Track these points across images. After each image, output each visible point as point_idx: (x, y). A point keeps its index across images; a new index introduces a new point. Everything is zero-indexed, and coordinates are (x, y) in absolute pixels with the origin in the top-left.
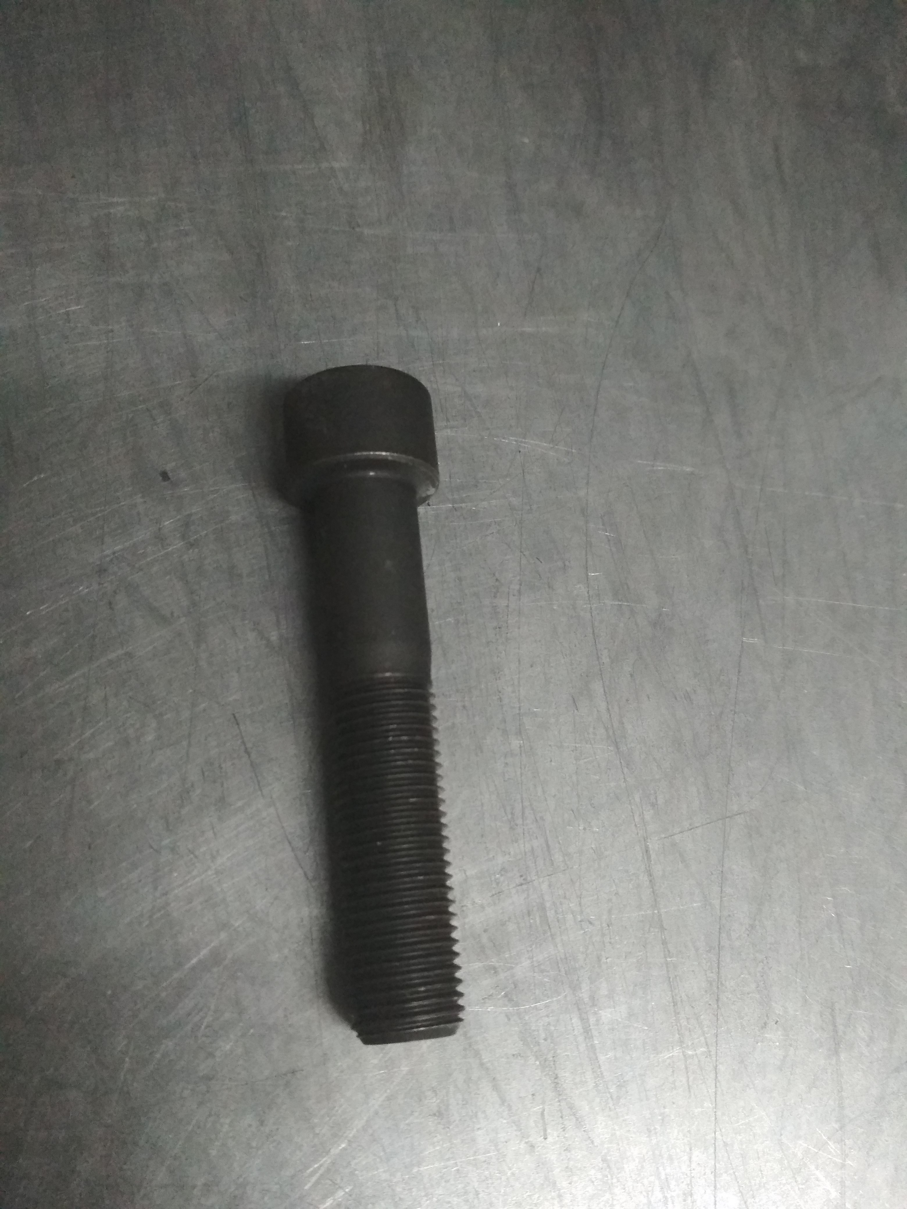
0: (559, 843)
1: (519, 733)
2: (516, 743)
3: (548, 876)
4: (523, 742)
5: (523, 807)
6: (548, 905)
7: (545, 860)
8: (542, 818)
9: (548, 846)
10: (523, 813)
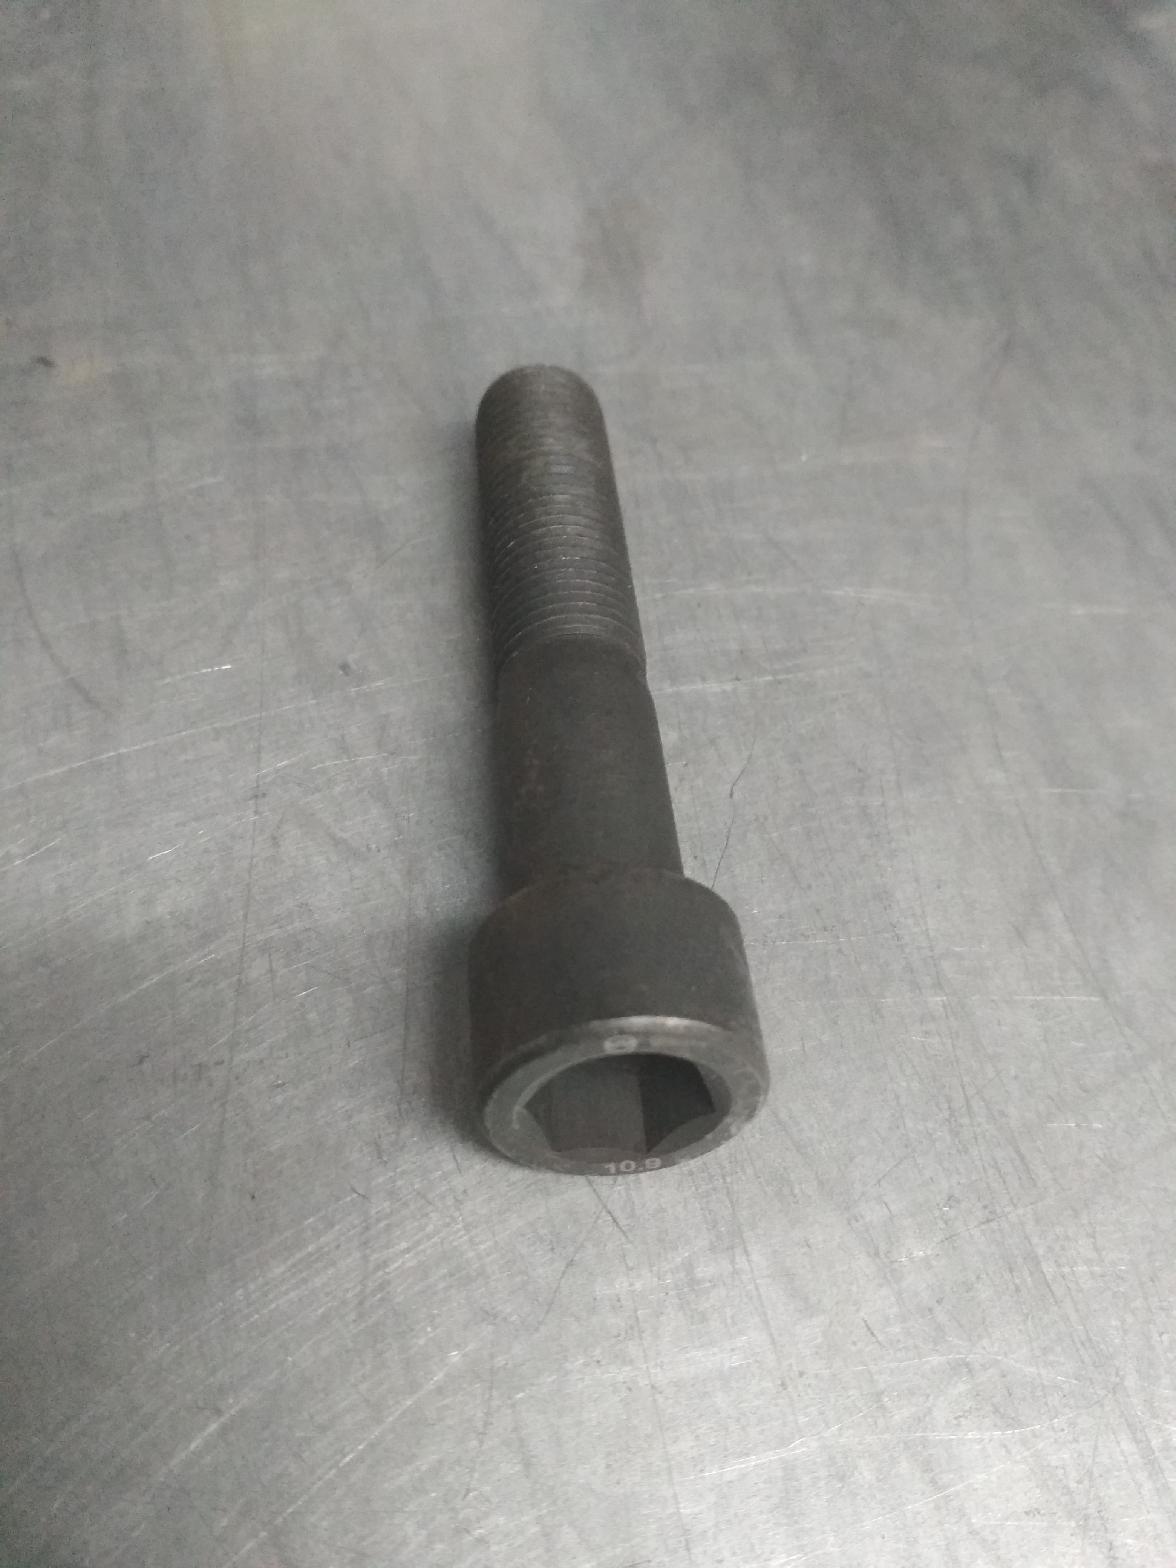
0: (1039, 1151)
1: (938, 985)
2: (936, 1001)
3: (1031, 1204)
4: (948, 998)
5: (966, 1097)
6: (1041, 1251)
7: (1020, 1178)
8: (1002, 1114)
9: (1022, 1158)
10: (969, 1106)
